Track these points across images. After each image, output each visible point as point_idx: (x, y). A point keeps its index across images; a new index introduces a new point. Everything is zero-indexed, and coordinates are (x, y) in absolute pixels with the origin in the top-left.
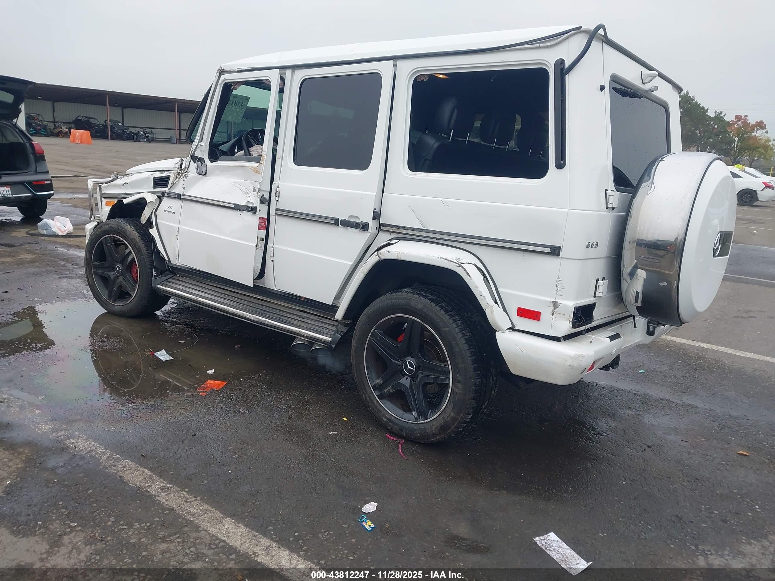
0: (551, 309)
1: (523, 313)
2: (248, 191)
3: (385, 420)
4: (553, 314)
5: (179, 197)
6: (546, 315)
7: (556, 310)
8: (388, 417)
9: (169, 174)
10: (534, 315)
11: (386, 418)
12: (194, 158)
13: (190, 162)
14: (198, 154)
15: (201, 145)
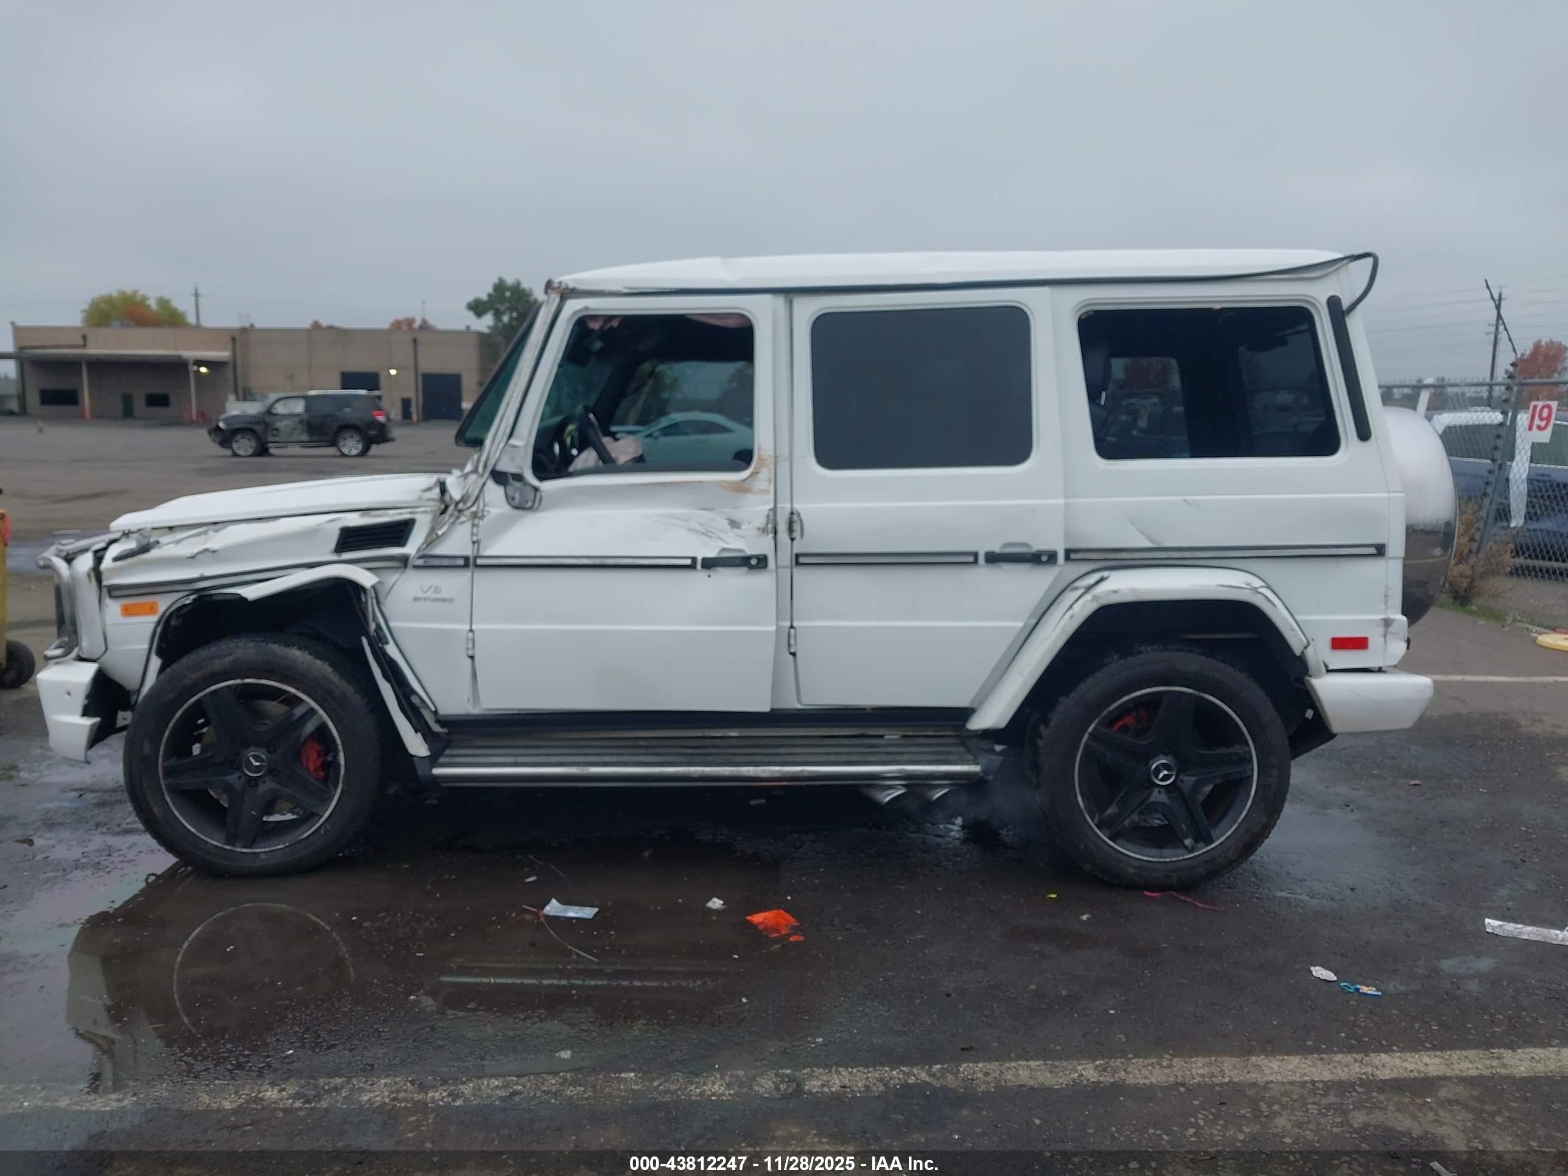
0: (1381, 630)
1: (1339, 644)
2: (709, 529)
3: (1131, 871)
4: (1385, 636)
5: (467, 563)
6: (1375, 641)
7: (1390, 629)
8: (1137, 865)
9: (408, 516)
10: (1360, 644)
11: (1135, 867)
12: (499, 477)
13: (484, 484)
14: (507, 466)
15: (513, 446)
